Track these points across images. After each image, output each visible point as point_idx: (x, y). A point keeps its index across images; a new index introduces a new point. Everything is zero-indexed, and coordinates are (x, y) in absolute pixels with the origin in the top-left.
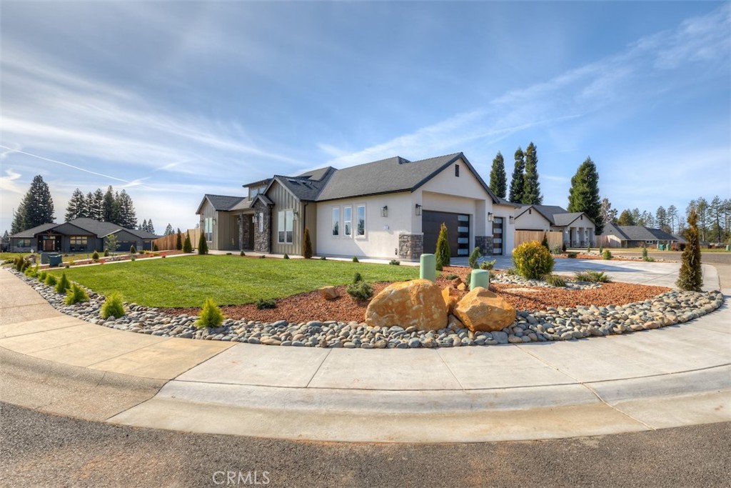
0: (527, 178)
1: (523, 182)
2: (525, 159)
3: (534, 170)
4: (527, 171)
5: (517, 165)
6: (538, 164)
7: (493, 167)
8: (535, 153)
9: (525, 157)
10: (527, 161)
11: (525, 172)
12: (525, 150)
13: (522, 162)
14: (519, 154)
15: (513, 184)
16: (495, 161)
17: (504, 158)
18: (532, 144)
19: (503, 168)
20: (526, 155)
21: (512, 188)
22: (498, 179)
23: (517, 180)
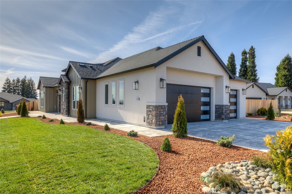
0: (249, 67)
1: (247, 69)
2: (248, 56)
3: (253, 62)
4: (249, 63)
5: (243, 59)
6: (256, 59)
7: (228, 61)
8: (254, 52)
9: (248, 54)
10: (249, 57)
11: (248, 64)
12: (248, 51)
13: (246, 58)
14: (244, 53)
15: (240, 70)
16: (229, 58)
17: (235, 55)
18: (252, 47)
19: (234, 61)
20: (248, 53)
21: (240, 73)
22: (231, 68)
23: (243, 69)
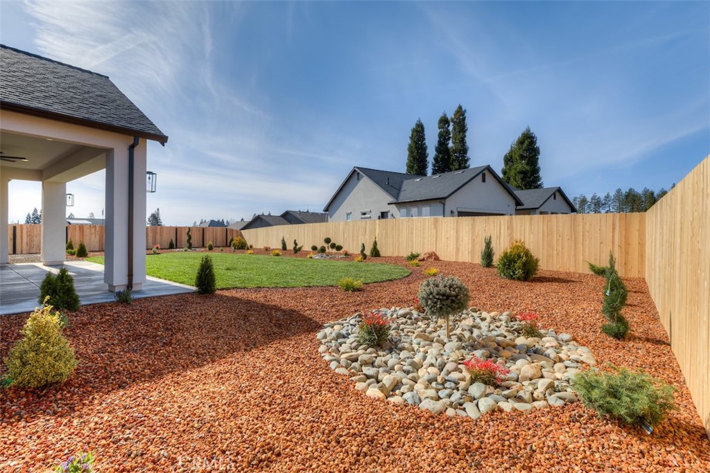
0: (455, 151)
1: (449, 156)
2: (451, 128)
3: (463, 141)
4: (453, 143)
5: (441, 135)
6: (467, 134)
7: (411, 138)
8: (464, 119)
9: (451, 124)
10: (454, 129)
11: (451, 144)
12: (450, 115)
13: (448, 132)
14: (444, 121)
15: (436, 159)
16: (414, 131)
17: (425, 127)
18: (460, 108)
19: (424, 139)
20: (452, 120)
21: (434, 166)
22: (418, 153)
23: (441, 156)
